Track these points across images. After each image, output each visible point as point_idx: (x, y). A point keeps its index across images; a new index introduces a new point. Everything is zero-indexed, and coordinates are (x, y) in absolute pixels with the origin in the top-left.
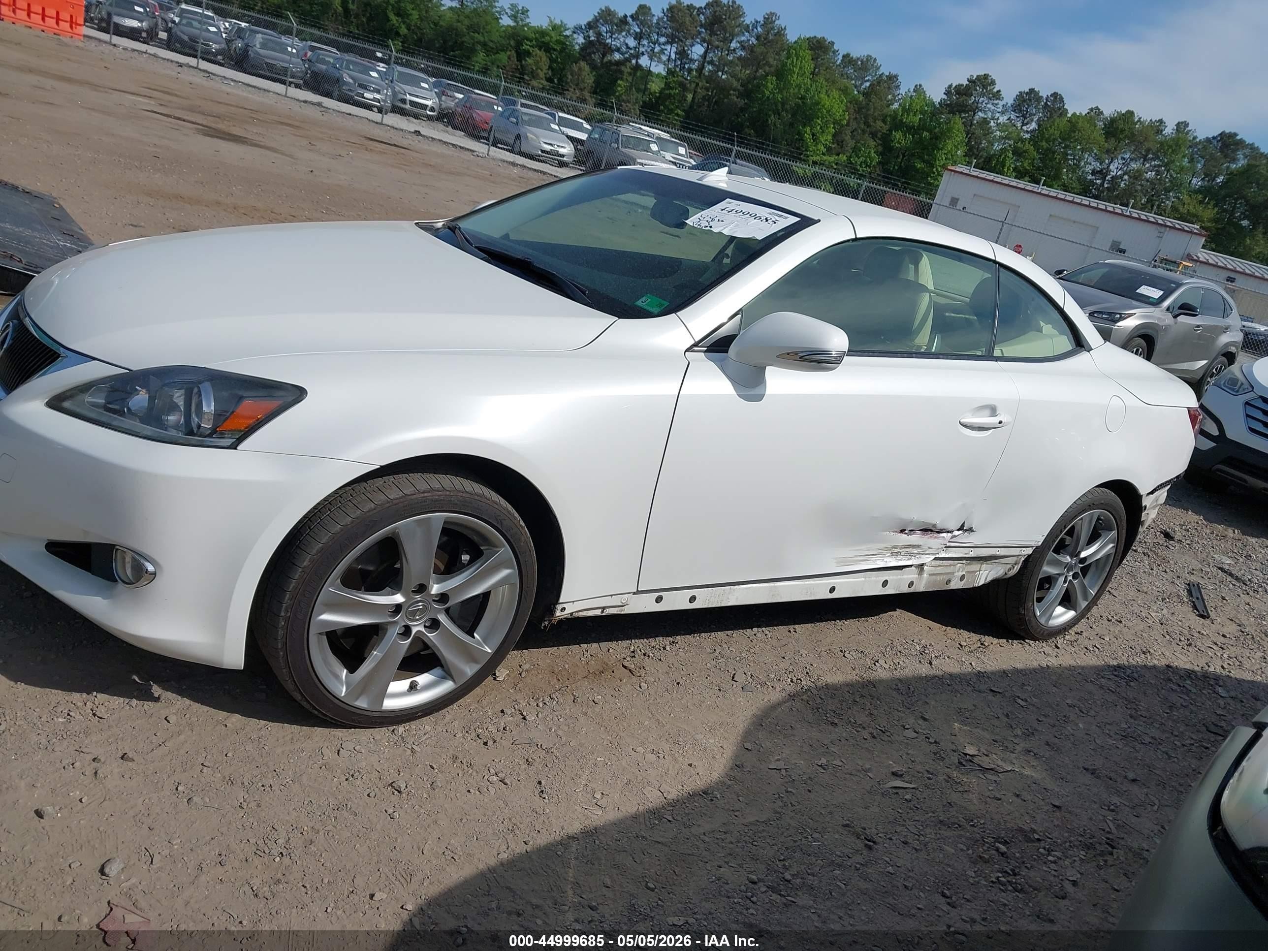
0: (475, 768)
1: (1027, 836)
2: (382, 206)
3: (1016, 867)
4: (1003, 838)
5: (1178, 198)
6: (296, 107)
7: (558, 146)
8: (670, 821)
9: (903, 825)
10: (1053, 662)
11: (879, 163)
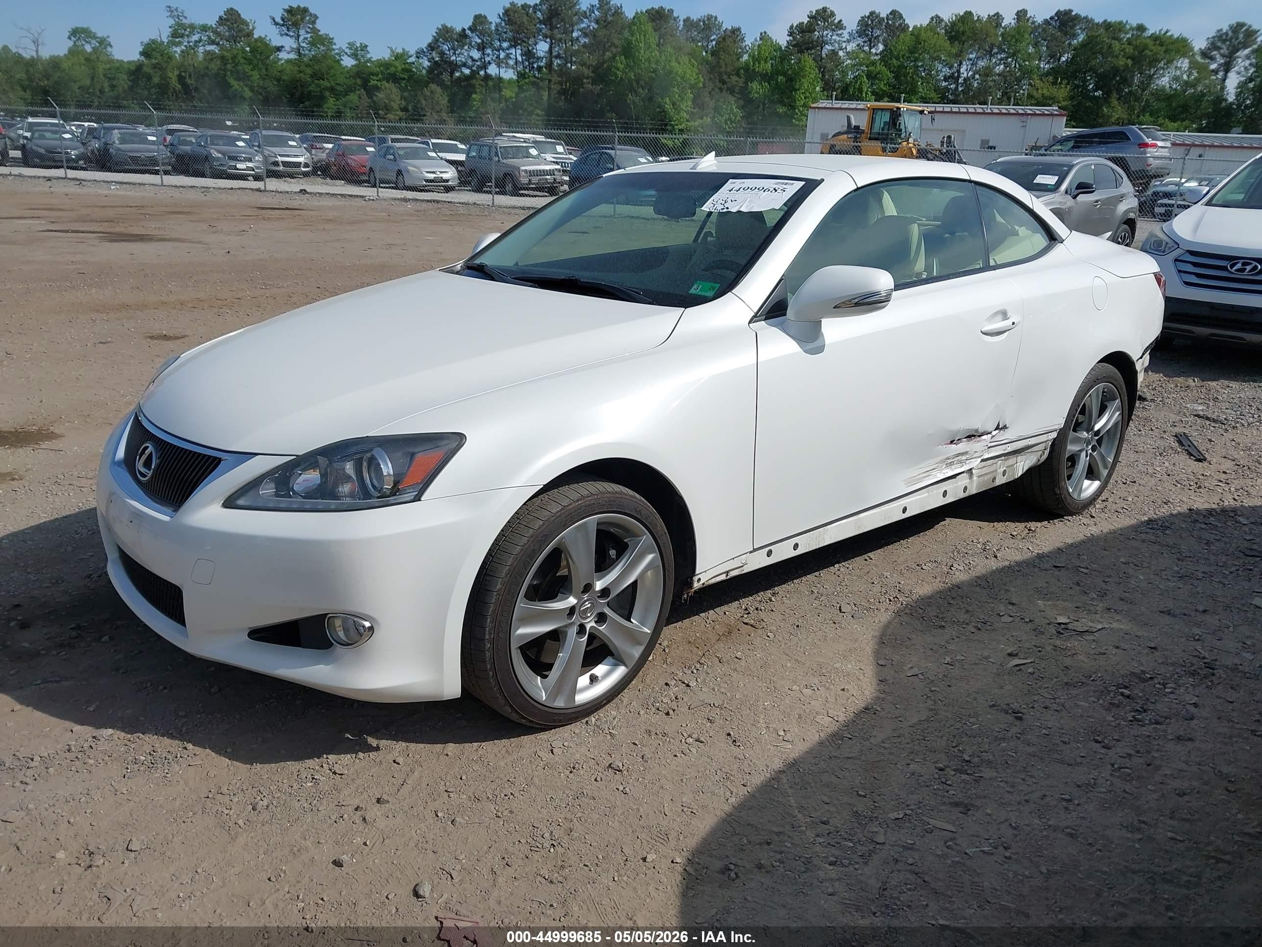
0: (670, 735)
1: (1141, 678)
2: (311, 269)
3: (1143, 704)
4: (1122, 684)
5: (1030, 84)
6: (176, 194)
7: (441, 172)
8: (850, 739)
9: (1038, 694)
10: (1094, 530)
11: (743, 117)
